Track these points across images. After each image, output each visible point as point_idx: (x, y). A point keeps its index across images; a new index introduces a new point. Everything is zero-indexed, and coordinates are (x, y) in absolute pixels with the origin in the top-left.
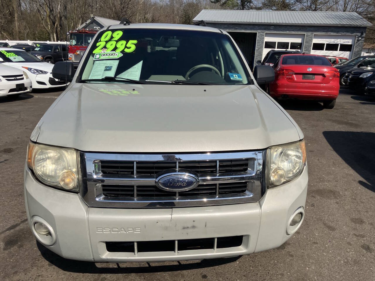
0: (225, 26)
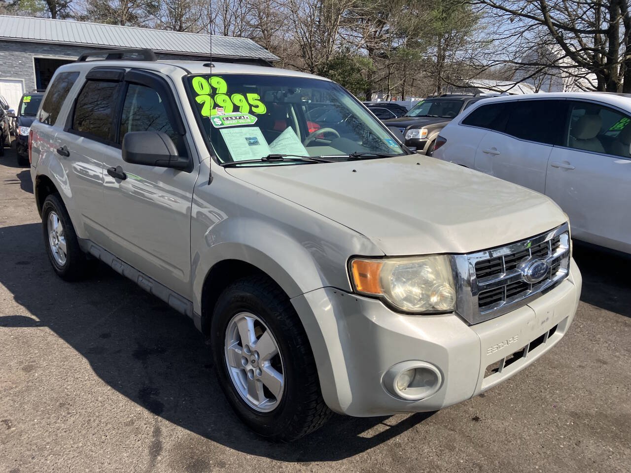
0: (45, 49)
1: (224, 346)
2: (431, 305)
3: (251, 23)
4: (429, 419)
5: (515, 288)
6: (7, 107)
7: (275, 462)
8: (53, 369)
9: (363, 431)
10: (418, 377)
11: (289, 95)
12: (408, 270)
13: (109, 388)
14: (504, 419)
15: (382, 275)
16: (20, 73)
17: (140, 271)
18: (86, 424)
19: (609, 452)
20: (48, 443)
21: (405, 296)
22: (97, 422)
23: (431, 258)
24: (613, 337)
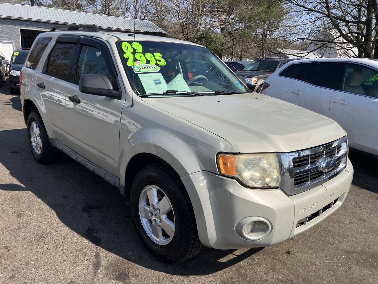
0: (27, 24)
1: (138, 205)
2: (266, 183)
3: (151, 11)
4: (260, 252)
5: (315, 174)
6: (3, 59)
7: (168, 275)
8: (34, 216)
9: (221, 258)
10: (256, 226)
11: (179, 55)
12: (253, 161)
13: (68, 228)
14: (305, 253)
15: (237, 164)
16: (12, 38)
17: (87, 159)
18: (55, 250)
19: (368, 274)
20: (32, 260)
21: (250, 177)
22: (61, 248)
23: (267, 155)
24: (369, 206)
